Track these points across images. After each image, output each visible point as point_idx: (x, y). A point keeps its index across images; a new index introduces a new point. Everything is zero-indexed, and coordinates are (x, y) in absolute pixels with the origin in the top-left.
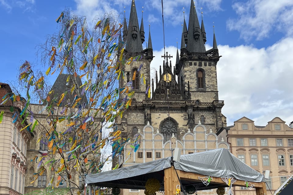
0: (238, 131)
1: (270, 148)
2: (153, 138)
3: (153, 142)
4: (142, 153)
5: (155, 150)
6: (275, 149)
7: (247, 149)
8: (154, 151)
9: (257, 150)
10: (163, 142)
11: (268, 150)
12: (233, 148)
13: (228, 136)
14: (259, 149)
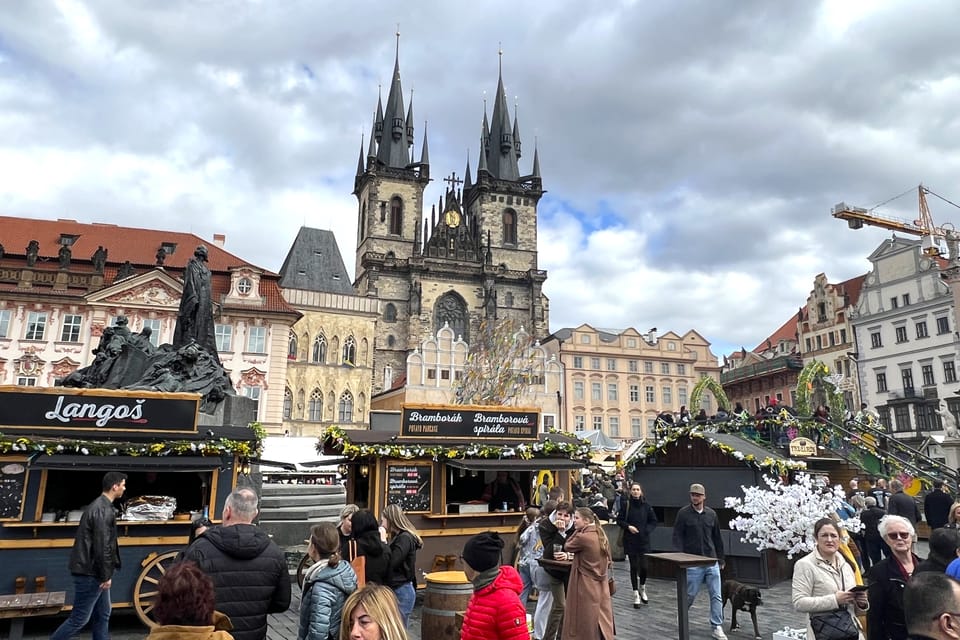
0: (575, 345)
1: (619, 374)
2: (453, 349)
3: (453, 354)
4: (435, 371)
5: (455, 367)
6: (626, 376)
7: (588, 374)
8: (452, 369)
9: (601, 376)
11: (617, 377)
12: (567, 372)
13: (562, 353)
14: (604, 375)
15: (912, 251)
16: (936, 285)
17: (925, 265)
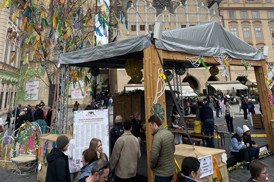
0: (229, 4)
1: (262, 21)
2: (146, 12)
3: (146, 15)
4: (135, 26)
5: (148, 23)
6: (267, 21)
7: (239, 22)
8: (147, 24)
9: (249, 23)
10: (156, 15)
11: (260, 22)
12: (225, 21)
13: (220, 9)
14: (251, 21)
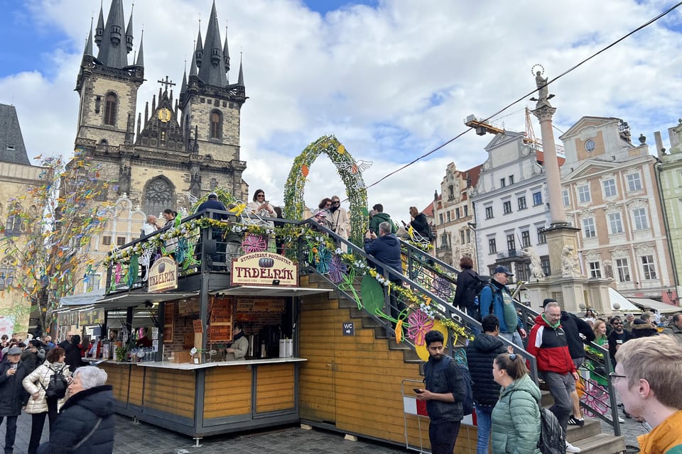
2: (130, 218)
3: (130, 223)
4: (110, 238)
5: (131, 234)
8: (129, 236)
15: (516, 142)
16: (533, 167)
17: (526, 152)
